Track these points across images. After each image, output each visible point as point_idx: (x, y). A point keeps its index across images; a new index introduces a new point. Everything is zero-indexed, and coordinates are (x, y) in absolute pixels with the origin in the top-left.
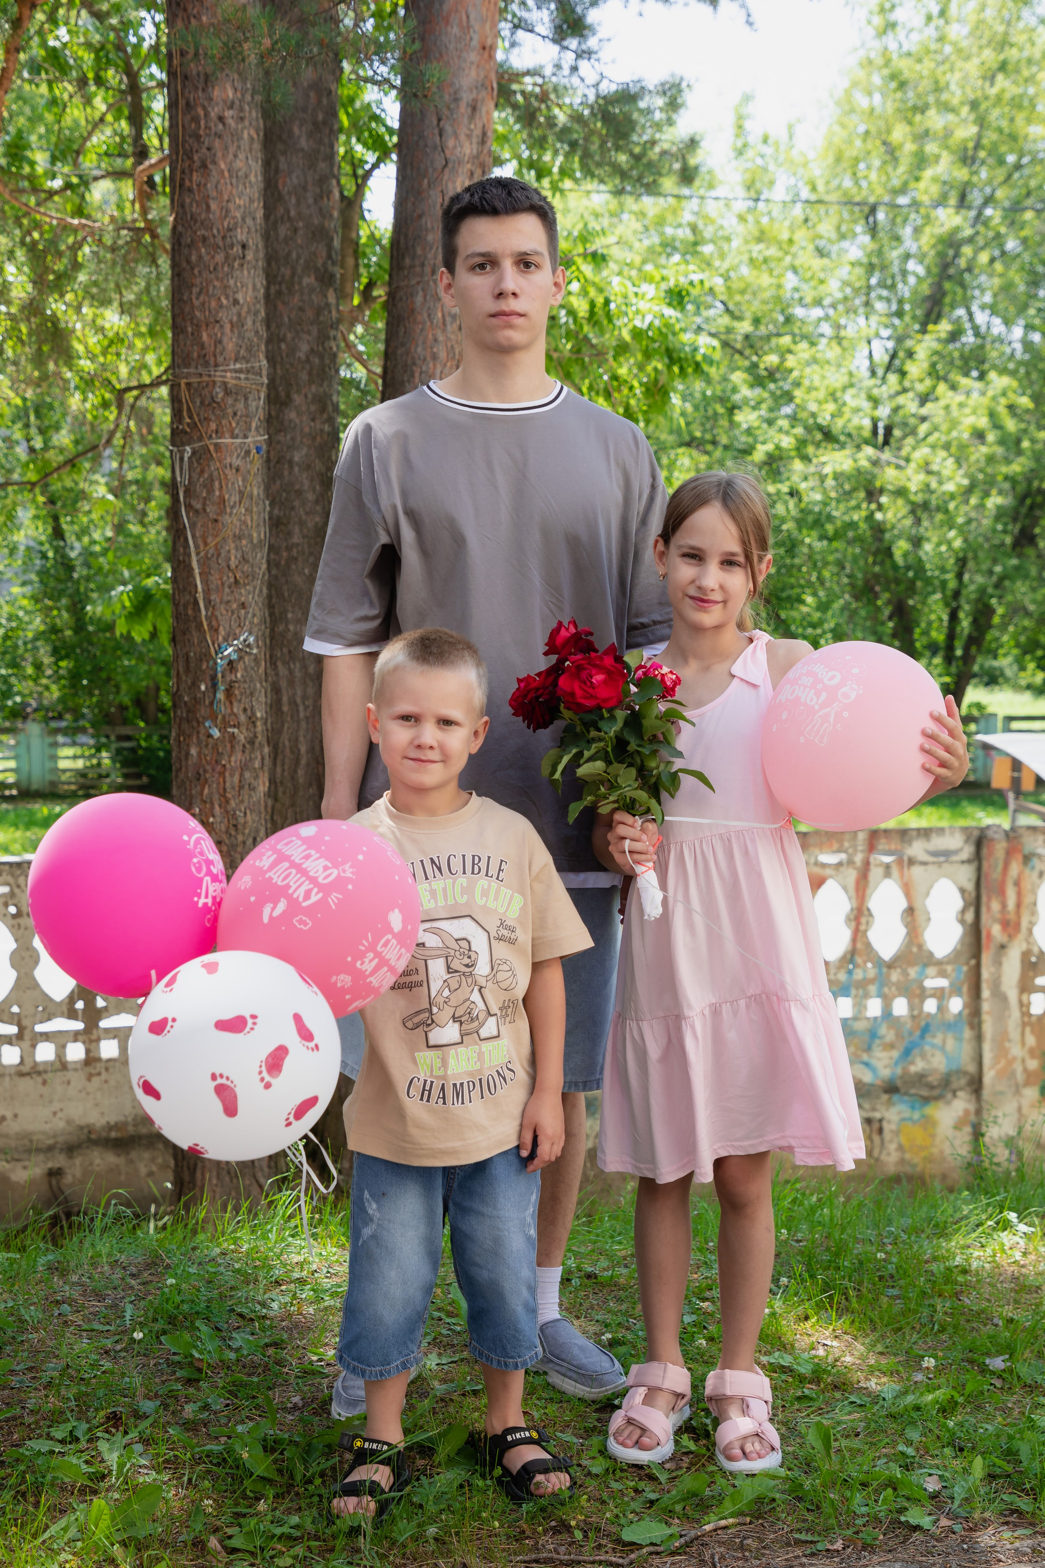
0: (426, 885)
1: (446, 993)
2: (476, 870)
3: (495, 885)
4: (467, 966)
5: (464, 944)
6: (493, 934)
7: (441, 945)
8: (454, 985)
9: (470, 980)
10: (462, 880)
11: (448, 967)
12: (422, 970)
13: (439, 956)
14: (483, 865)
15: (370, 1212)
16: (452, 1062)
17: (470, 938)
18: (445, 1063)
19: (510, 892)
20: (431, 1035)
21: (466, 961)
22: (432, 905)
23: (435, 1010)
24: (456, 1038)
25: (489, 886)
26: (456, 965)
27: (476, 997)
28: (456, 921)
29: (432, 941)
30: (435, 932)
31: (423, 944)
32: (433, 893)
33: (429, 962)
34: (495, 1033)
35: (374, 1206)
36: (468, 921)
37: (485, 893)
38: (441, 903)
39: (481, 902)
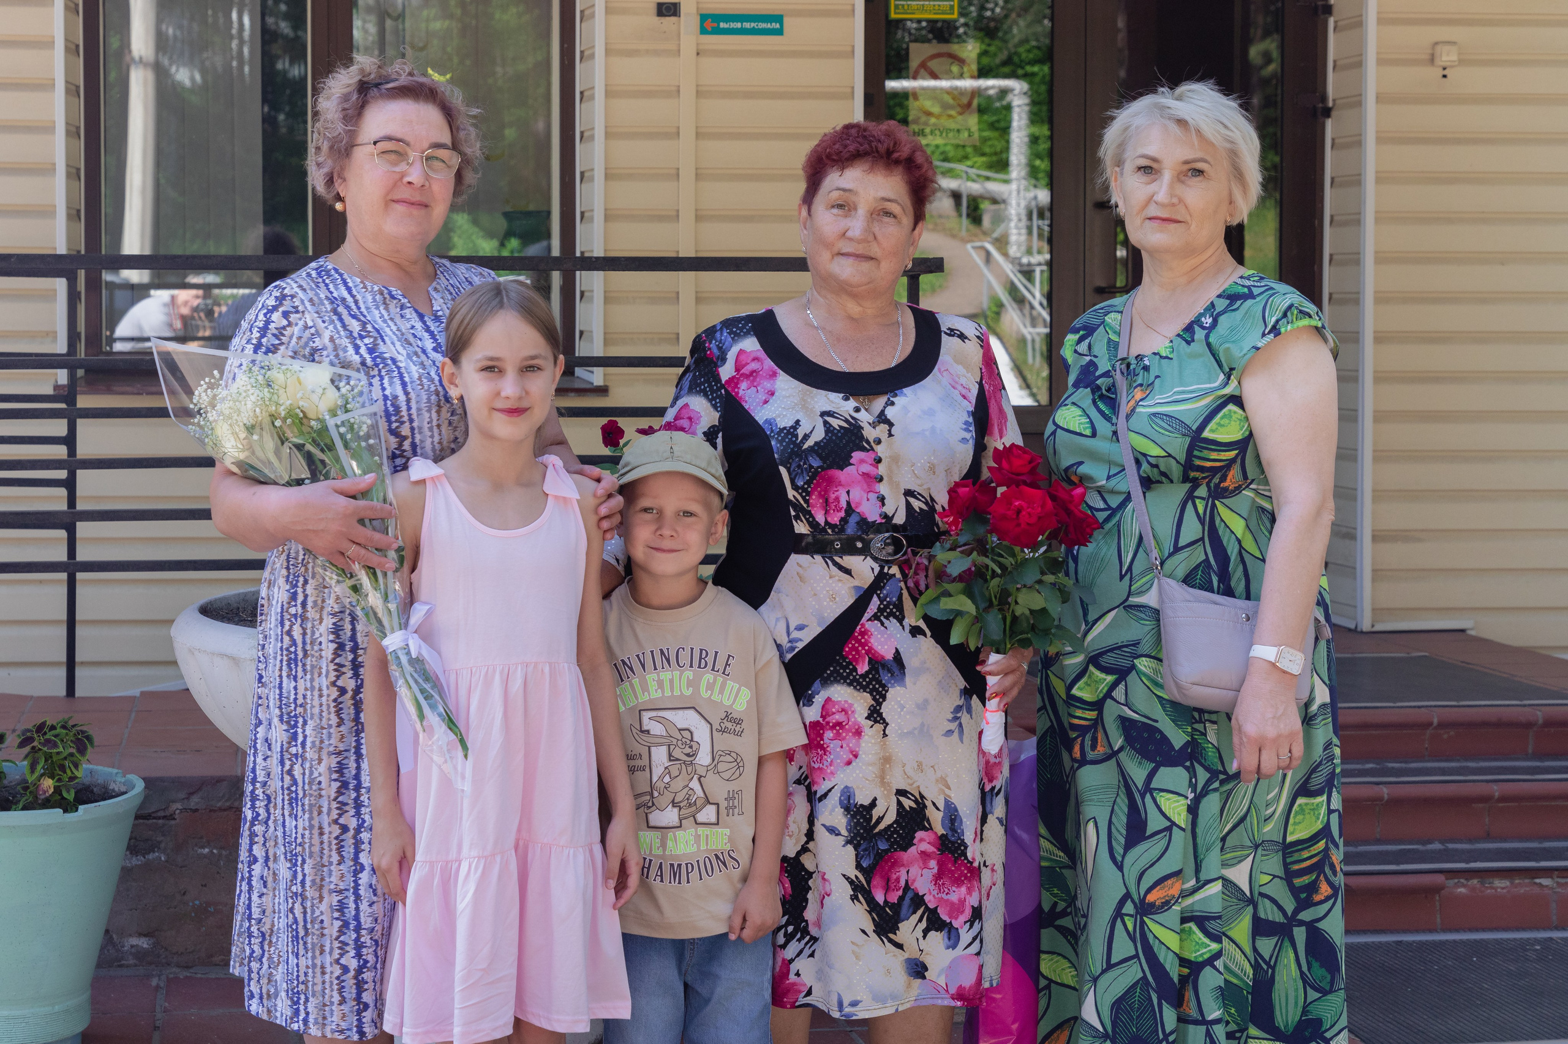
0: (655, 676)
1: (667, 779)
2: (703, 665)
4: (688, 755)
5: (686, 734)
6: (716, 726)
7: (664, 733)
8: (675, 773)
9: (690, 769)
10: (689, 674)
11: (670, 755)
12: (645, 756)
13: (661, 744)
14: (710, 660)
16: (670, 844)
17: (692, 729)
18: (663, 845)
21: (688, 751)
22: (659, 694)
23: (656, 794)
25: (715, 680)
26: (677, 753)
27: (695, 784)
28: (680, 712)
29: (656, 729)
31: (648, 732)
33: (653, 749)
34: (713, 820)
36: (692, 712)
37: (710, 687)
38: (668, 693)
39: (705, 694)
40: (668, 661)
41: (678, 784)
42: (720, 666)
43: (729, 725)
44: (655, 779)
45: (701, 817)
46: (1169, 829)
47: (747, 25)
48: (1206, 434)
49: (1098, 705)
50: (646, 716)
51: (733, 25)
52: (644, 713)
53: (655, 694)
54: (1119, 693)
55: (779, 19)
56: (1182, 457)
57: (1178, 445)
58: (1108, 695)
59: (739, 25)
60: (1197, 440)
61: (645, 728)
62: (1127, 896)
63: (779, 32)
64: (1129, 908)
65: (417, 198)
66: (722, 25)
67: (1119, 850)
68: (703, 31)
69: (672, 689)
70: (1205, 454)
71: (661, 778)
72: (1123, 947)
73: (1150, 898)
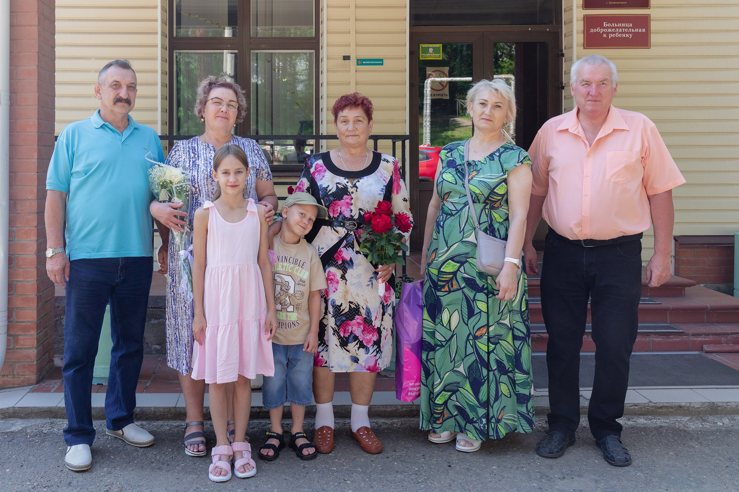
46: (480, 312)
47: (372, 62)
48: (495, 190)
49: (454, 274)
51: (367, 62)
54: (462, 269)
55: (382, 60)
56: (486, 195)
57: (486, 192)
58: (458, 270)
59: (369, 62)
60: (492, 192)
62: (470, 334)
63: (382, 64)
64: (471, 337)
65: (224, 116)
66: (364, 62)
67: (466, 320)
68: (358, 64)
70: (493, 196)
72: (470, 350)
73: (477, 334)
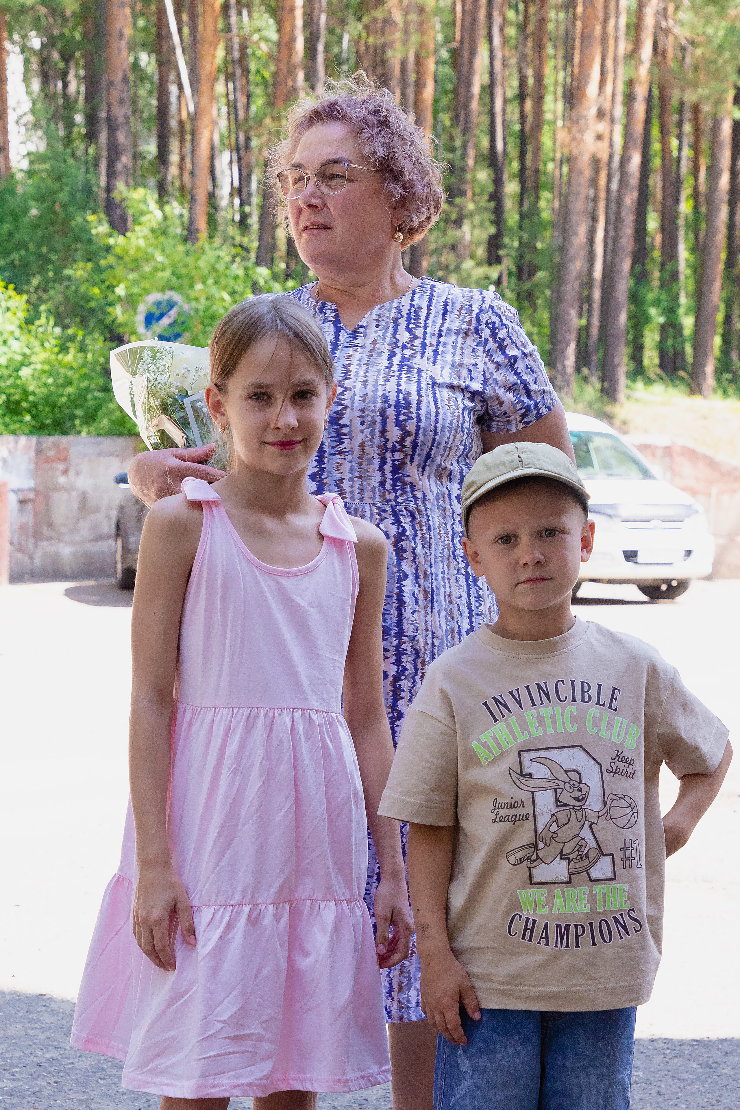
0: (534, 712)
1: (554, 828)
2: (586, 698)
3: (607, 714)
4: (577, 799)
5: (574, 776)
6: (606, 766)
7: (549, 776)
8: (563, 820)
9: (579, 815)
10: (572, 708)
11: (557, 800)
12: (529, 804)
14: (594, 692)
15: (463, 1069)
17: (580, 770)
19: (626, 722)
20: (535, 872)
21: (577, 794)
22: (541, 732)
23: (541, 845)
24: (565, 877)
25: (601, 714)
26: (565, 798)
27: (586, 834)
28: (566, 751)
29: (539, 771)
30: (542, 762)
31: (530, 775)
32: (541, 721)
33: (537, 794)
34: (610, 875)
35: (467, 1063)
36: (579, 751)
37: (596, 723)
38: (550, 730)
40: (547, 695)
41: (566, 833)
42: (605, 698)
43: (621, 765)
44: (540, 829)
45: (596, 873)
50: (527, 757)
52: (524, 755)
53: (536, 731)
61: (526, 771)
69: (554, 726)
71: (548, 827)
